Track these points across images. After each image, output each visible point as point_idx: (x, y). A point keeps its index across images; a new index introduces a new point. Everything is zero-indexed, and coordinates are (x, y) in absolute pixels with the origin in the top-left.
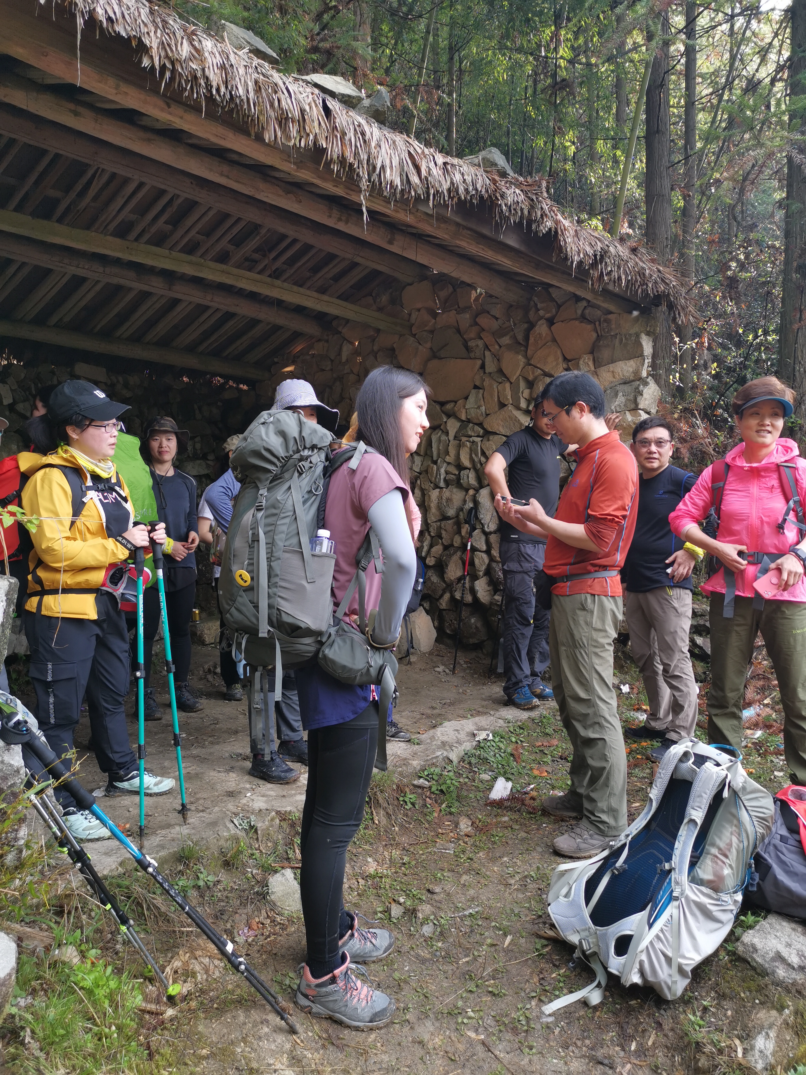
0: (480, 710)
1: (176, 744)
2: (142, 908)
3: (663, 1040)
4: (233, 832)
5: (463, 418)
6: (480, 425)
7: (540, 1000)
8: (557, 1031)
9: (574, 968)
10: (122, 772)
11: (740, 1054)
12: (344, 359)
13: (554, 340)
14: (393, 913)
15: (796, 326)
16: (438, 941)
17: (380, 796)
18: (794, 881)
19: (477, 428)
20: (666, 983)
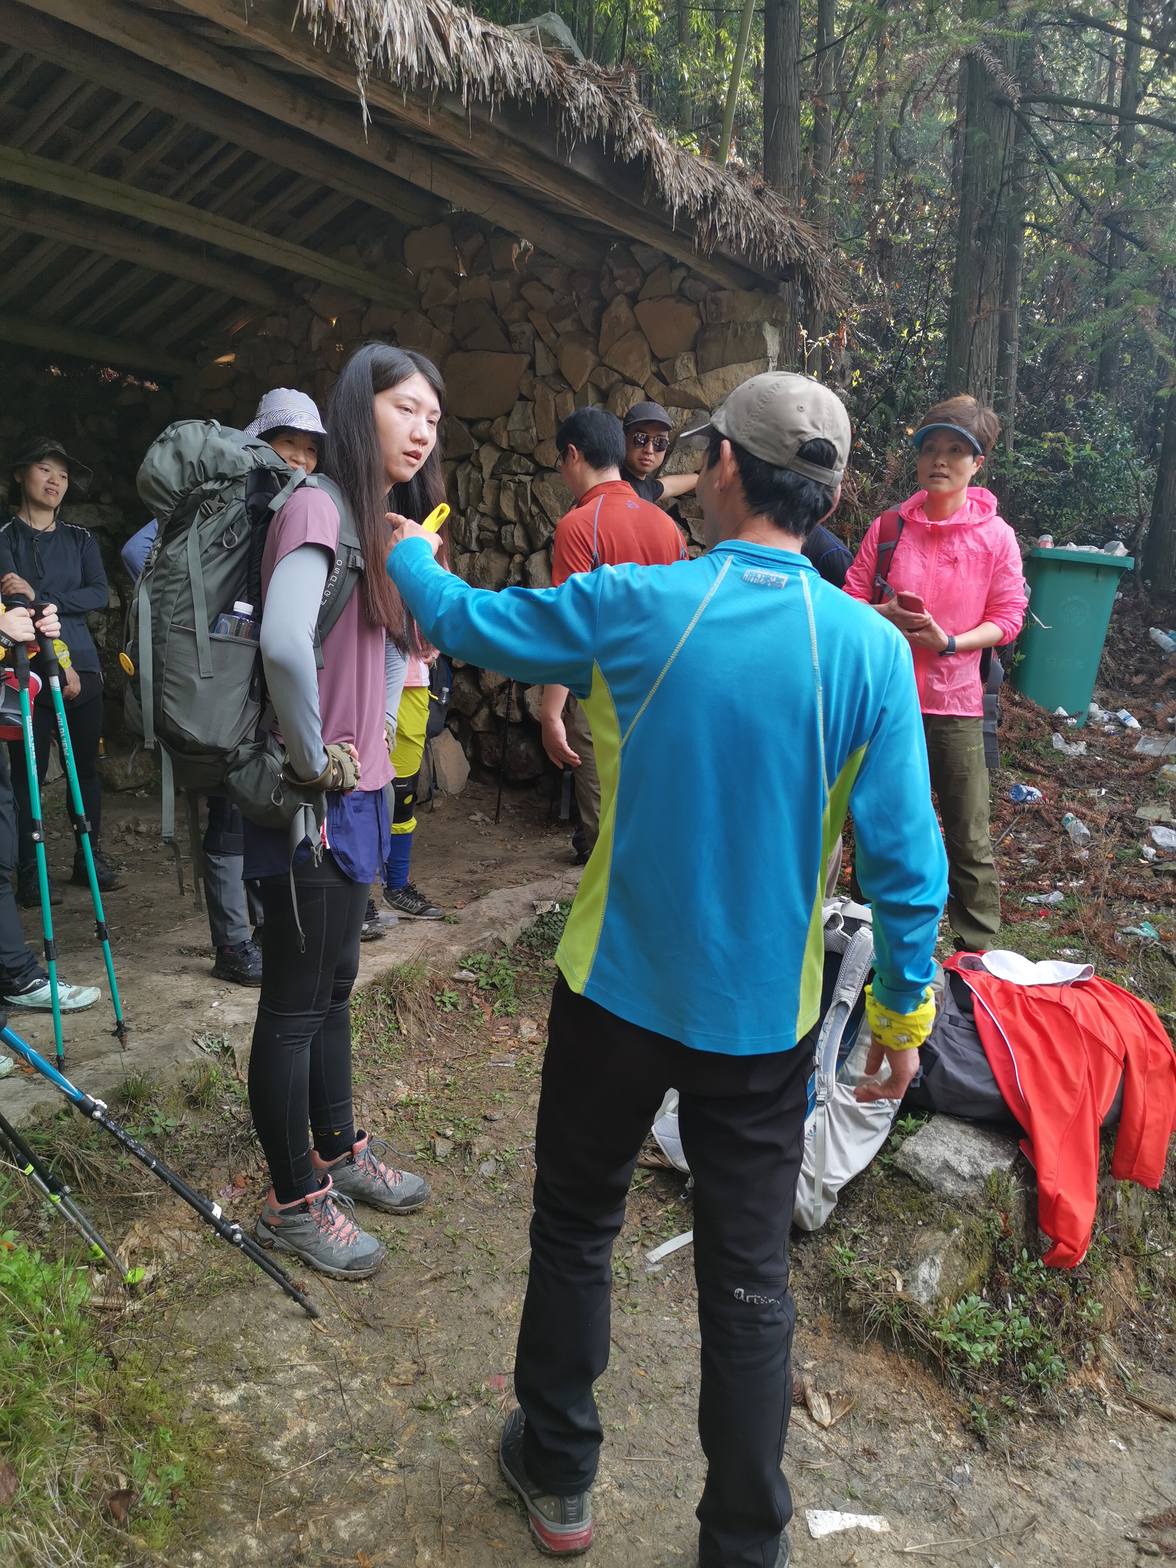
0: (540, 872)
1: (102, 936)
2: (72, 1170)
3: (803, 1280)
4: (198, 1057)
5: (504, 445)
6: (530, 456)
7: (643, 1245)
8: (668, 1280)
9: (686, 1201)
10: (17, 982)
11: (899, 1288)
12: (315, 347)
13: (638, 328)
14: (438, 1151)
15: (973, 319)
16: (503, 1181)
17: (408, 997)
18: (965, 1073)
19: (524, 460)
20: (807, 1210)
